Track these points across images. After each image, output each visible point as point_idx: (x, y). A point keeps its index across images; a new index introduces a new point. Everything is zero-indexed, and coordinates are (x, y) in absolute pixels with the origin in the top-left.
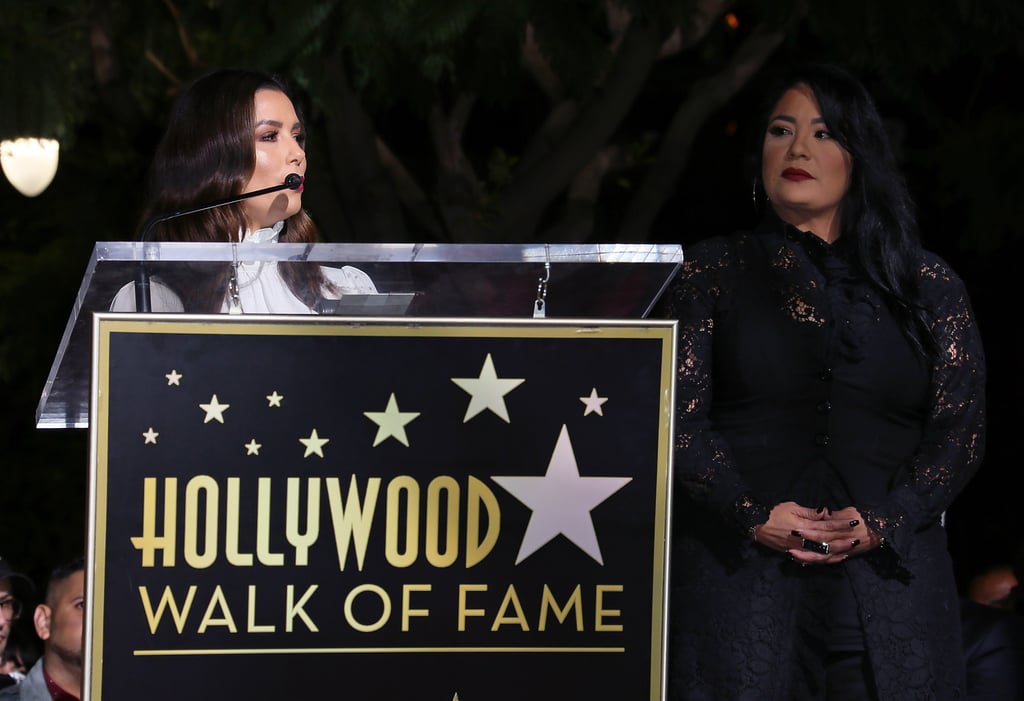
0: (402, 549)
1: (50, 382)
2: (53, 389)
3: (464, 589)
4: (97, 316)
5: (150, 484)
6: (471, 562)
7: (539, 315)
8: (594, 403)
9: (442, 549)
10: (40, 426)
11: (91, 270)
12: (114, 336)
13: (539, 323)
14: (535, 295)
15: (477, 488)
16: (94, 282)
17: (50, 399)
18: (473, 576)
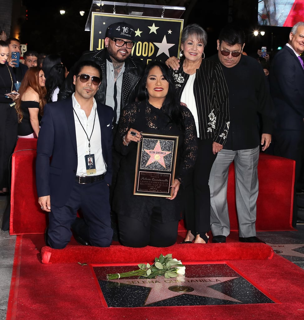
0: (139, 53)
1: (87, 23)
2: (87, 24)
3: (148, 60)
4: (92, 12)
5: (100, 40)
6: (149, 56)
7: (162, 17)
8: (170, 32)
9: (145, 54)
10: (85, 30)
11: (92, 5)
12: (95, 15)
13: (162, 19)
14: (162, 14)
15: (151, 44)
16: (92, 7)
17: (87, 26)
18: (150, 58)
